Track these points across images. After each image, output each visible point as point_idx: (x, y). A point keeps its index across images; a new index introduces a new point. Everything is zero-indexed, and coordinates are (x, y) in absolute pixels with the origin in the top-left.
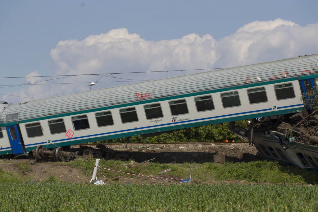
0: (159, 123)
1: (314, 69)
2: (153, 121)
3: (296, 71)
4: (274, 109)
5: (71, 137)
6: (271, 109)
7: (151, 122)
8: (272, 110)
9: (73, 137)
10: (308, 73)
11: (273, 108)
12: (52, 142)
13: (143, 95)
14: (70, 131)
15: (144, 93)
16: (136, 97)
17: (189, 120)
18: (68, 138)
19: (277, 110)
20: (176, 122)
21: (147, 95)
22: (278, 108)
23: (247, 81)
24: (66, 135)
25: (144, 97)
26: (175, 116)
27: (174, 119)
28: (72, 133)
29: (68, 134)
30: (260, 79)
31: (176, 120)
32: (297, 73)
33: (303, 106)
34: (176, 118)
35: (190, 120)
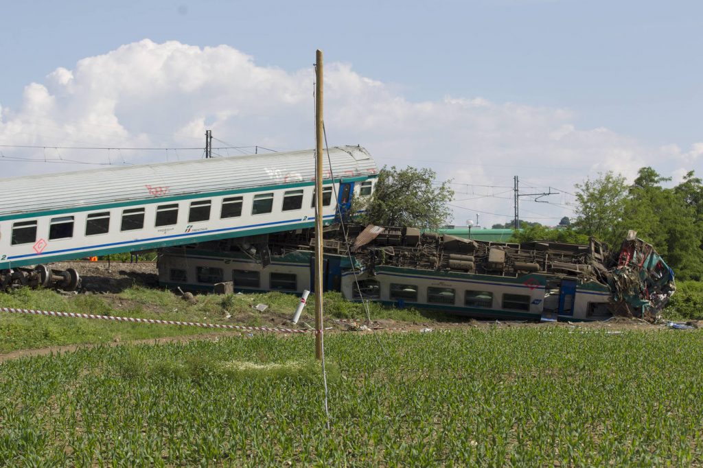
0: (169, 233)
1: (357, 171)
2: (161, 230)
3: (338, 171)
4: (304, 220)
5: (39, 251)
6: (300, 220)
7: (159, 231)
8: (302, 222)
9: (43, 252)
10: (350, 174)
11: (303, 218)
12: (9, 258)
13: (158, 190)
14: (42, 241)
15: (159, 186)
16: (148, 191)
17: (206, 230)
18: (36, 253)
19: (307, 221)
20: (190, 232)
21: (163, 189)
22: (309, 219)
23: (287, 179)
24: (34, 247)
25: (159, 193)
26: (191, 224)
27: (189, 228)
28: (43, 245)
29: (36, 247)
30: (301, 178)
32: (340, 174)
33: (333, 218)
34: (192, 226)
35: (208, 230)
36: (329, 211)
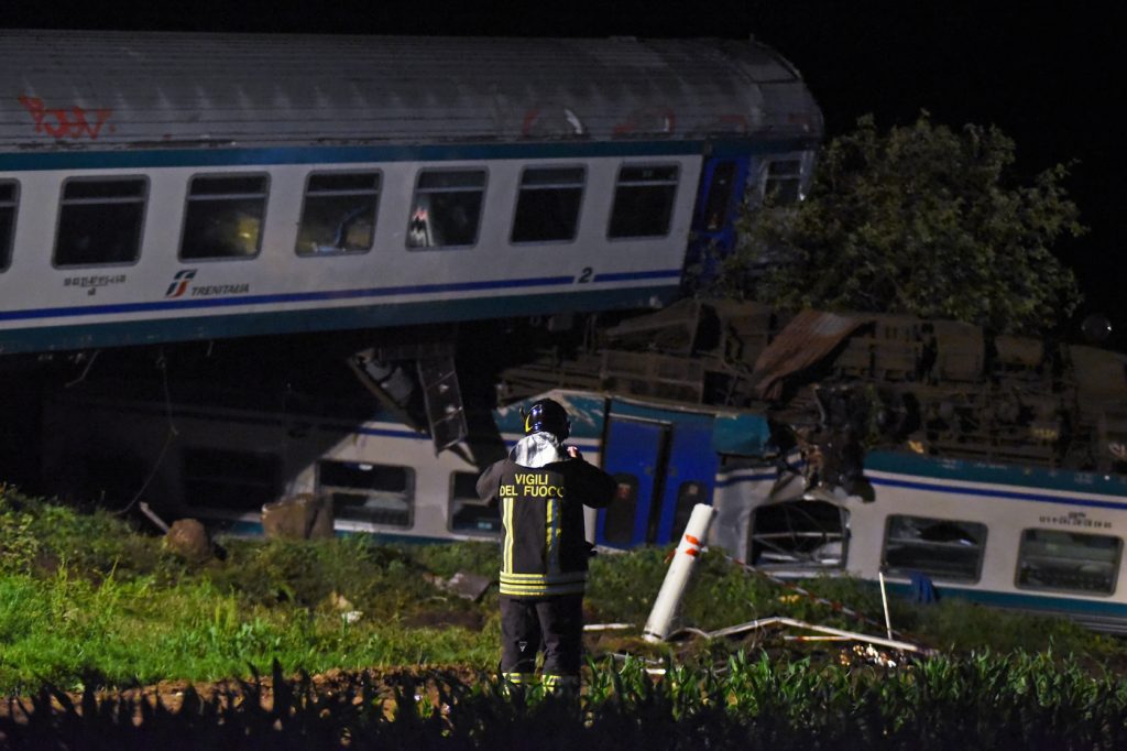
0: (104, 297)
1: (758, 118)
2: (76, 282)
3: (699, 112)
4: (582, 280)
6: (569, 280)
7: (67, 282)
8: (575, 287)
10: (737, 125)
11: (578, 274)
16: (29, 118)
17: (244, 294)
19: (591, 286)
20: (187, 296)
22: (600, 278)
23: (531, 124)
26: (189, 266)
27: (182, 279)
30: (577, 125)
31: (191, 284)
32: (705, 121)
33: (675, 281)
34: (191, 275)
35: (252, 292)
36: (666, 252)
